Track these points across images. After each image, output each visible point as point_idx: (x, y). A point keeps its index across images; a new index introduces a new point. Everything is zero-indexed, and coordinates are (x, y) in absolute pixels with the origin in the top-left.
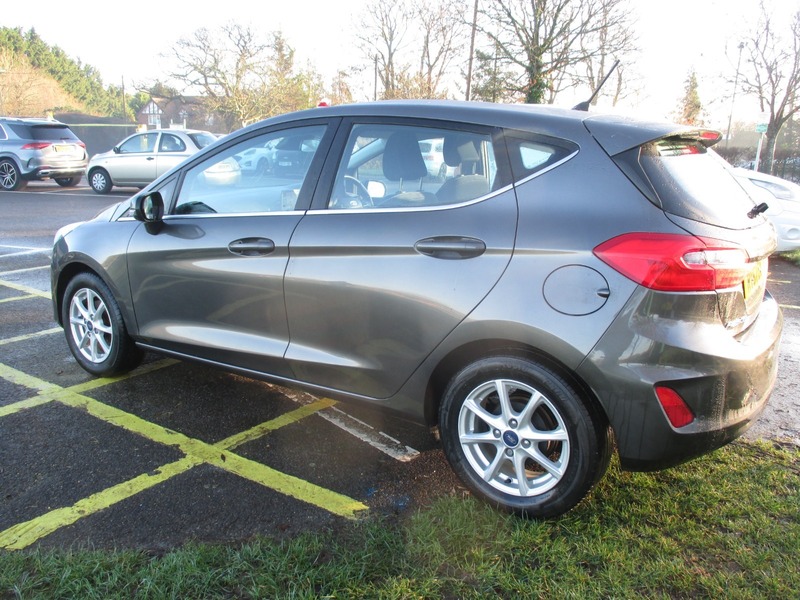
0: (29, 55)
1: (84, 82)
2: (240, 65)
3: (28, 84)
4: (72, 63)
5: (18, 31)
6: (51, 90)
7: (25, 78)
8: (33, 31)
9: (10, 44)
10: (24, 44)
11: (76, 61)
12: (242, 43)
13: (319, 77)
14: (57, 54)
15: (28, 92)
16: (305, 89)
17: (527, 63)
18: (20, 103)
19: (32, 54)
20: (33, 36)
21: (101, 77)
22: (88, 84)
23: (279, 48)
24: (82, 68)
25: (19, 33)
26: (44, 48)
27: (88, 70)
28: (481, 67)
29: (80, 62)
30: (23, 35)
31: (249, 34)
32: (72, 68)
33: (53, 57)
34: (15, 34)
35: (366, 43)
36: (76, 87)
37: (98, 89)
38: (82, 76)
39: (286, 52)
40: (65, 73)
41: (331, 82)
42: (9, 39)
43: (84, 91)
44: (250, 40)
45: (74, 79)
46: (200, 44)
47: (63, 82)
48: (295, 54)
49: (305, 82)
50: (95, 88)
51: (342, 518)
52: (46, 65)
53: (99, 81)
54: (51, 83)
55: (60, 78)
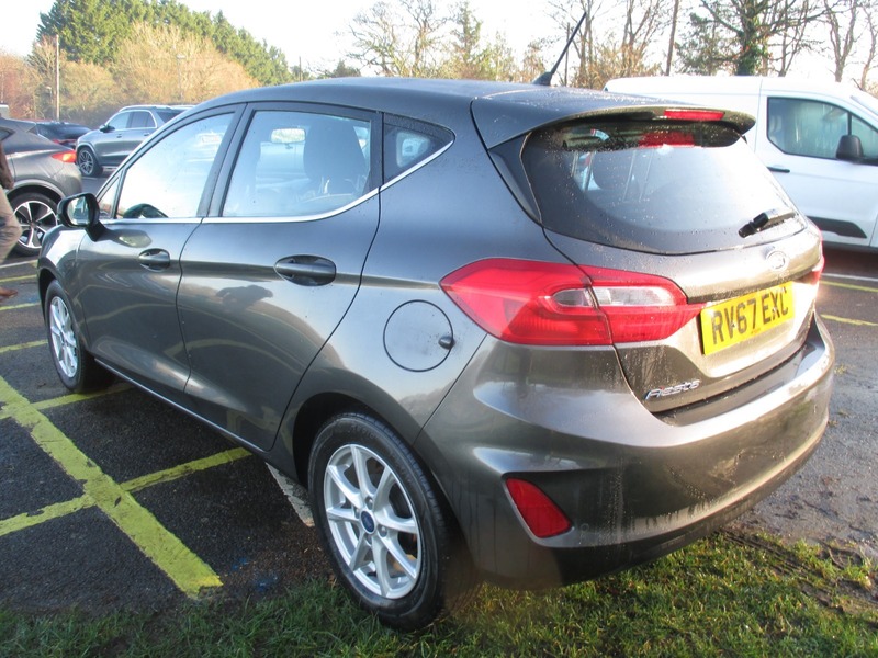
0: (216, 39)
1: (269, 66)
2: (419, 42)
3: (211, 69)
4: (258, 45)
5: (207, 14)
6: (236, 75)
7: (208, 63)
8: (221, 14)
9: (199, 28)
10: (212, 27)
11: (262, 43)
12: (422, 17)
13: (509, 51)
14: (244, 37)
15: (212, 77)
16: (493, 65)
17: (740, 28)
18: (203, 89)
19: (220, 38)
20: (221, 19)
21: (286, 59)
22: (273, 67)
23: (464, 22)
24: (268, 50)
25: (208, 16)
26: (232, 31)
27: (273, 52)
28: (696, 33)
29: (266, 45)
30: (212, 19)
31: (430, 7)
32: (257, 51)
33: (240, 41)
34: (204, 18)
35: (560, 11)
36: (262, 70)
37: (283, 72)
38: (267, 59)
39: (472, 24)
40: (251, 56)
41: (523, 58)
42: (198, 24)
43: (268, 73)
44: (431, 12)
45: (259, 62)
46: (378, 19)
47: (249, 65)
48: (481, 27)
49: (493, 58)
50: (279, 71)
51: (182, 594)
52: (232, 49)
53: (285, 63)
54: (236, 67)
55: (246, 62)
